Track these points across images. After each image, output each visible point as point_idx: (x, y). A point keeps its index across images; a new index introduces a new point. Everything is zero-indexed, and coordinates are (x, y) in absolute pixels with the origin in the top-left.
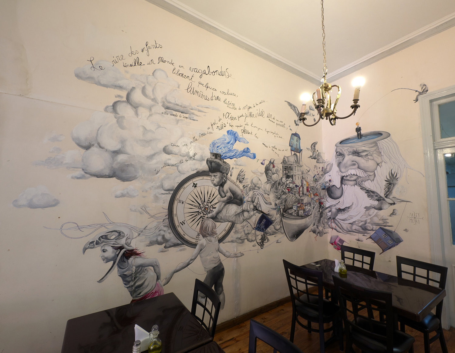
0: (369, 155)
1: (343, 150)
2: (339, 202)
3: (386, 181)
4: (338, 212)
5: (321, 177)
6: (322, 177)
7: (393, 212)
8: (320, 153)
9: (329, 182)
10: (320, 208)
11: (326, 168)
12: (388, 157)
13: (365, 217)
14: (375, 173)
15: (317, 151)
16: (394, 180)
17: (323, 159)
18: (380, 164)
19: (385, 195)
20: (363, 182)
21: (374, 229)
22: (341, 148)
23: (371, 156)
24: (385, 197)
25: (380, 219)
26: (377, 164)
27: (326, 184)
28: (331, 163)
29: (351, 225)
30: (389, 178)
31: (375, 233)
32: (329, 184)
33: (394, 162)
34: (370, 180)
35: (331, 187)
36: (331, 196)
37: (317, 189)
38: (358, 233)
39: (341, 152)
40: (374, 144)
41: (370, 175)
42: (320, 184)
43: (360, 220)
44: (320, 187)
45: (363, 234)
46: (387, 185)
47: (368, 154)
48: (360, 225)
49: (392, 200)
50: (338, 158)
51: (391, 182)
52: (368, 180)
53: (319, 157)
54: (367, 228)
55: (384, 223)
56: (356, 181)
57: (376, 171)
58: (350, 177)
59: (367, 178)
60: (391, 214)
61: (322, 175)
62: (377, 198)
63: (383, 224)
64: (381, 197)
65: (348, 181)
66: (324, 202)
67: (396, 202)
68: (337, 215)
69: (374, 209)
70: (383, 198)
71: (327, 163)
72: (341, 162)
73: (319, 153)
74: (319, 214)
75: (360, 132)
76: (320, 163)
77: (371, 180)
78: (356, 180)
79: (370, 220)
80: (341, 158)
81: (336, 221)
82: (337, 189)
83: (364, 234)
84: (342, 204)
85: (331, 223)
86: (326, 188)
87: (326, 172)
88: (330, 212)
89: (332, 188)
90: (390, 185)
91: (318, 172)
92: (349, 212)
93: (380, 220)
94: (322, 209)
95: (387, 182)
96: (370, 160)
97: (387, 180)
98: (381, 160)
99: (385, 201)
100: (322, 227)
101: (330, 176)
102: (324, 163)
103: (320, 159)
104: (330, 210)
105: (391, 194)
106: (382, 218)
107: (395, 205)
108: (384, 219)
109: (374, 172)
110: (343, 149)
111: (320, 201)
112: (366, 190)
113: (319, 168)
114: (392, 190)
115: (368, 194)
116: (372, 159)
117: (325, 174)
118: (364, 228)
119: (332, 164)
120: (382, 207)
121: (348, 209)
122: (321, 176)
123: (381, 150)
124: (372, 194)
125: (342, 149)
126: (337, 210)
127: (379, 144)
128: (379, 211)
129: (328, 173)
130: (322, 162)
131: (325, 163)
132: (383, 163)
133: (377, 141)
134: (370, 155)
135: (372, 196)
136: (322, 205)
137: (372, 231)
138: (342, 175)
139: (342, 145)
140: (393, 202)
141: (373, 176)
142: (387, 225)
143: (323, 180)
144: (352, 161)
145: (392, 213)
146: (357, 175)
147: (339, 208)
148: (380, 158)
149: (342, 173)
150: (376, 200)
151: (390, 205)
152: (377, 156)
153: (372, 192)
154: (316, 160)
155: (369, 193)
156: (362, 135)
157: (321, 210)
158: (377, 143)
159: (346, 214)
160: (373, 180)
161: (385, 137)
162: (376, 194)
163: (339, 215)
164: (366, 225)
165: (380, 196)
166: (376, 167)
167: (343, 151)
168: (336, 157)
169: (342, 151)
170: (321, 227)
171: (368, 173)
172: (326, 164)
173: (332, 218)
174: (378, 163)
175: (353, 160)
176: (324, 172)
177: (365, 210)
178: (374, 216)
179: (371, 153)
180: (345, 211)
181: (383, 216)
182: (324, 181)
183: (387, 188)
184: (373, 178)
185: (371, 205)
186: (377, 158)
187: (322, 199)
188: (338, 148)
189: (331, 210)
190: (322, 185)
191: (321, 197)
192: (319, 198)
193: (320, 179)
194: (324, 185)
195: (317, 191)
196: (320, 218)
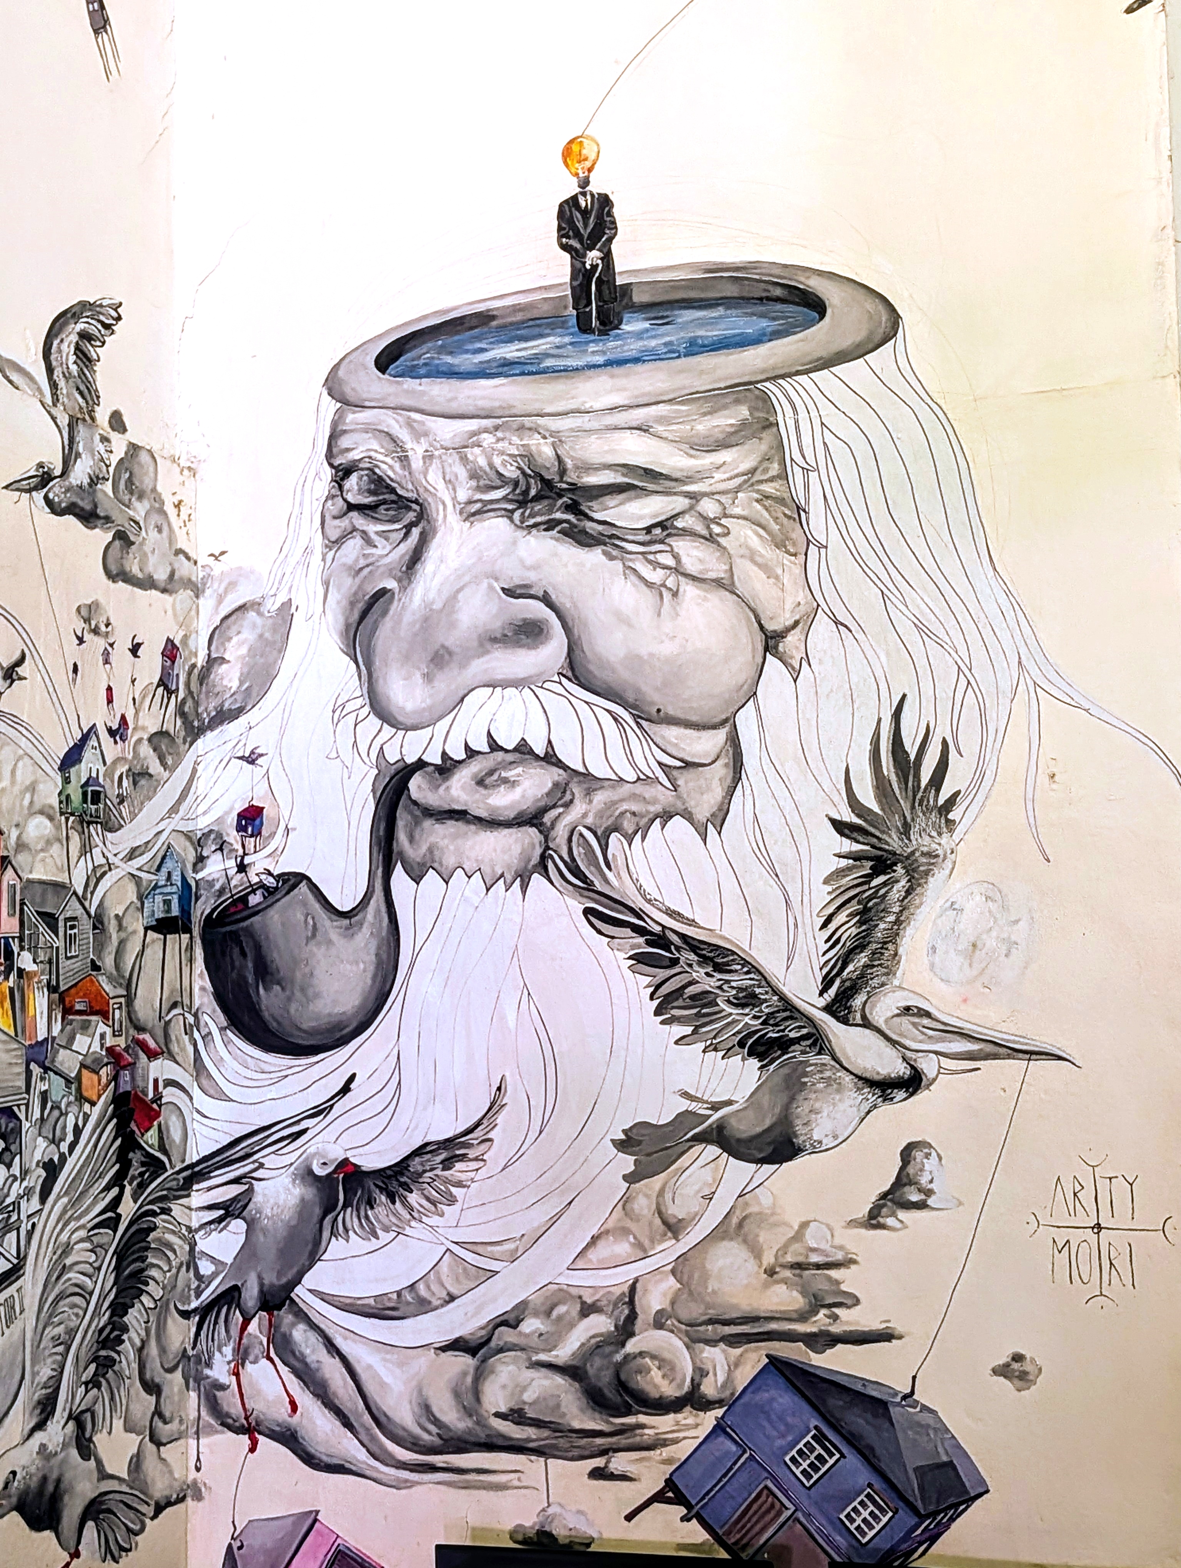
0: (685, 532)
1: (416, 450)
2: (345, 1089)
3: (840, 827)
4: (329, 1207)
5: (146, 774)
6: (155, 767)
7: (902, 1180)
8: (144, 457)
9: (233, 837)
10: (118, 1180)
11: (212, 662)
12: (873, 562)
13: (623, 1248)
14: (734, 741)
15: (117, 422)
16: (921, 820)
17: (183, 540)
18: (792, 640)
19: (827, 983)
20: (614, 838)
21: (709, 1389)
22: (392, 423)
23: (711, 539)
24: (828, 1009)
25: (768, 1259)
26: (759, 638)
27: (201, 860)
28: (272, 606)
29: (464, 1362)
30: (868, 799)
31: (720, 1428)
32: (242, 868)
33: (919, 627)
34: (688, 816)
35: (255, 899)
36: (254, 1010)
37: (98, 923)
38: (539, 1452)
39: (390, 468)
40: (744, 412)
41: (688, 765)
42: (132, 854)
43: (562, 1295)
44: (131, 895)
45: (598, 1462)
46: (846, 881)
47: (679, 523)
48: (564, 1353)
49: (893, 1043)
50: (354, 545)
51: (894, 842)
52: (666, 816)
53: (139, 510)
54: (641, 1382)
55: (816, 1303)
56: (546, 833)
57: (746, 720)
58: (481, 782)
59: (662, 796)
60: (884, 1196)
61: (159, 739)
62: (747, 1019)
63: (803, 1317)
64: (789, 1009)
65: (452, 827)
66: (170, 1095)
67: (928, 1066)
68: (314, 1257)
69: (713, 1150)
70: (810, 1021)
71: (220, 600)
72: (383, 592)
73: (134, 449)
74: (109, 1260)
75: (607, 257)
76: (147, 583)
77: (702, 813)
78: (547, 818)
79: (672, 1283)
80: (382, 547)
81: (300, 1334)
82: (330, 927)
83: (603, 1452)
84: (378, 1103)
85: (242, 1356)
86: (202, 909)
87: (208, 707)
88: (238, 1226)
89: (274, 917)
90: (876, 871)
91: (123, 705)
92: (452, 1200)
93: (771, 1272)
94: (142, 1186)
95: (848, 846)
96: (689, 590)
97: (848, 817)
98: (802, 596)
99: (826, 1059)
100: (128, 1429)
101: (251, 759)
102: (185, 595)
103: (150, 538)
104: (235, 1190)
105: (890, 972)
106: (790, 1258)
107: (922, 1096)
108: (815, 1258)
109: (729, 722)
110: (419, 434)
111: (126, 1075)
112: (640, 931)
114: (893, 936)
115: (663, 974)
116: (718, 583)
117: (194, 732)
118: (604, 1379)
119: (286, 613)
120: (800, 1129)
121: (447, 1164)
122: (146, 750)
123: (807, 486)
124: (699, 973)
125: (403, 435)
126: (310, 1193)
127: (784, 418)
128: (768, 1168)
129: (232, 729)
130: (161, 576)
131: (198, 592)
132: (822, 626)
133: (773, 379)
134: (700, 529)
135: (703, 1000)
136: (151, 1137)
137: (686, 1416)
138: (392, 756)
139: (410, 383)
140: (901, 1069)
141: (720, 771)
142: (835, 1329)
143: (174, 809)
144: (509, 592)
145: (886, 1187)
146: (550, 758)
147: (345, 1162)
148: (790, 568)
149: (388, 731)
150: (741, 1044)
151: (871, 1096)
152: (768, 553)
153: (704, 960)
154: (104, 535)
155: (674, 962)
156: (626, 289)
157: (128, 1208)
158: (765, 398)
159: (415, 1230)
160: (720, 817)
161: (845, 342)
162: (739, 980)
163: (336, 1248)
164: (631, 1346)
165: (783, 998)
166: (753, 672)
167: (417, 463)
168: (335, 528)
169: (404, 460)
170: (118, 1424)
171: (672, 733)
172: (206, 603)
173: (251, 1295)
174: (771, 626)
175: (516, 576)
176: (180, 712)
177: (627, 1163)
178: (720, 1233)
179: (709, 507)
180: (414, 1198)
181: (804, 1225)
182: (177, 822)
183: (854, 907)
184: (717, 793)
185: (685, 1105)
186: (764, 567)
187: (152, 1055)
188: (353, 418)
189: (250, 1190)
190: (159, 869)
191: (140, 1029)
192: (122, 1042)
193: (138, 797)
194: (177, 878)
195: (100, 947)
196: (119, 1308)
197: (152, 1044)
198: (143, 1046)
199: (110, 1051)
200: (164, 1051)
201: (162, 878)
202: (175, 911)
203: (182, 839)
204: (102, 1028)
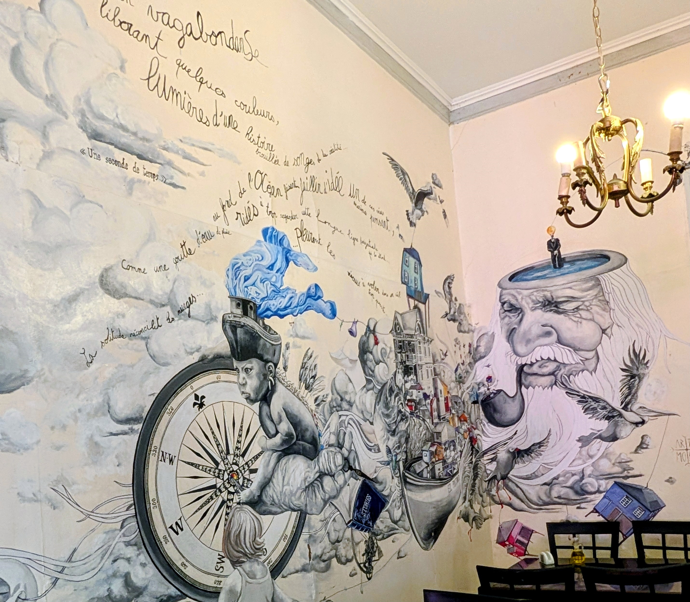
0: (582, 309)
1: (520, 297)
2: (516, 433)
3: (623, 369)
4: (514, 458)
5: (469, 372)
6: (470, 370)
8: (462, 306)
10: (472, 454)
11: (478, 347)
12: (625, 312)
13: (580, 462)
14: (597, 353)
15: (456, 300)
17: (470, 322)
18: (608, 330)
19: (622, 403)
20: (571, 376)
22: (513, 292)
23: (588, 310)
24: (622, 409)
27: (480, 389)
29: (547, 487)
30: (628, 363)
32: (488, 390)
34: (587, 370)
35: (491, 396)
37: (464, 403)
39: (513, 301)
40: (593, 282)
41: (586, 359)
42: (468, 388)
43: (568, 472)
44: (468, 396)
46: (625, 381)
47: (580, 308)
49: (638, 415)
50: (507, 319)
51: (635, 372)
53: (462, 317)
56: (556, 376)
57: (599, 349)
58: (540, 367)
61: (470, 365)
62: (605, 413)
64: (614, 409)
65: (534, 376)
66: (478, 437)
67: (646, 419)
69: (599, 440)
72: (514, 328)
73: (459, 305)
74: (472, 471)
75: (559, 252)
76: (465, 332)
77: (591, 369)
80: (514, 318)
82: (509, 400)
84: (523, 436)
85: (498, 490)
86: (480, 399)
87: (477, 357)
88: (494, 463)
89: (497, 398)
90: (632, 379)
91: (463, 358)
92: (541, 455)
94: (476, 456)
95: (625, 374)
96: (584, 322)
97: (624, 367)
99: (622, 419)
100: (478, 503)
101: (488, 366)
102: (472, 333)
103: (464, 322)
104: (493, 456)
109: (595, 349)
110: (519, 294)
111: (471, 433)
112: (579, 396)
113: (464, 346)
116: (590, 320)
117: (476, 361)
119: (493, 335)
120: (618, 434)
121: (540, 447)
122: (468, 367)
124: (593, 403)
125: (516, 295)
126: (510, 455)
127: (603, 283)
128: (611, 443)
129: (483, 360)
130: (467, 330)
133: (599, 275)
134: (585, 308)
135: (594, 408)
136: (476, 446)
138: (520, 363)
139: (516, 283)
140: (640, 420)
141: (594, 360)
143: (473, 378)
144: (543, 325)
146: (555, 360)
147: (516, 449)
148: (606, 315)
149: (518, 358)
150: (603, 417)
151: (634, 426)
153: (594, 400)
154: (457, 324)
155: (587, 401)
157: (474, 460)
158: (598, 279)
161: (615, 265)
162: (601, 404)
163: (516, 466)
165: (612, 407)
166: (600, 338)
168: (503, 316)
169: (517, 299)
170: (476, 503)
173: (499, 476)
174: (603, 328)
175: (544, 322)
176: (473, 358)
177: (580, 444)
179: (587, 304)
183: (627, 386)
184: (594, 365)
185: (592, 431)
186: (601, 315)
187: (475, 429)
188: (504, 292)
189: (496, 456)
190: (472, 391)
191: (472, 424)
192: (470, 427)
193: (468, 376)
194: (475, 393)
195: (464, 407)
196: (474, 480)
198: (473, 427)
199: (468, 428)
200: (477, 428)
201: (473, 393)
202: (476, 399)
204: (466, 424)
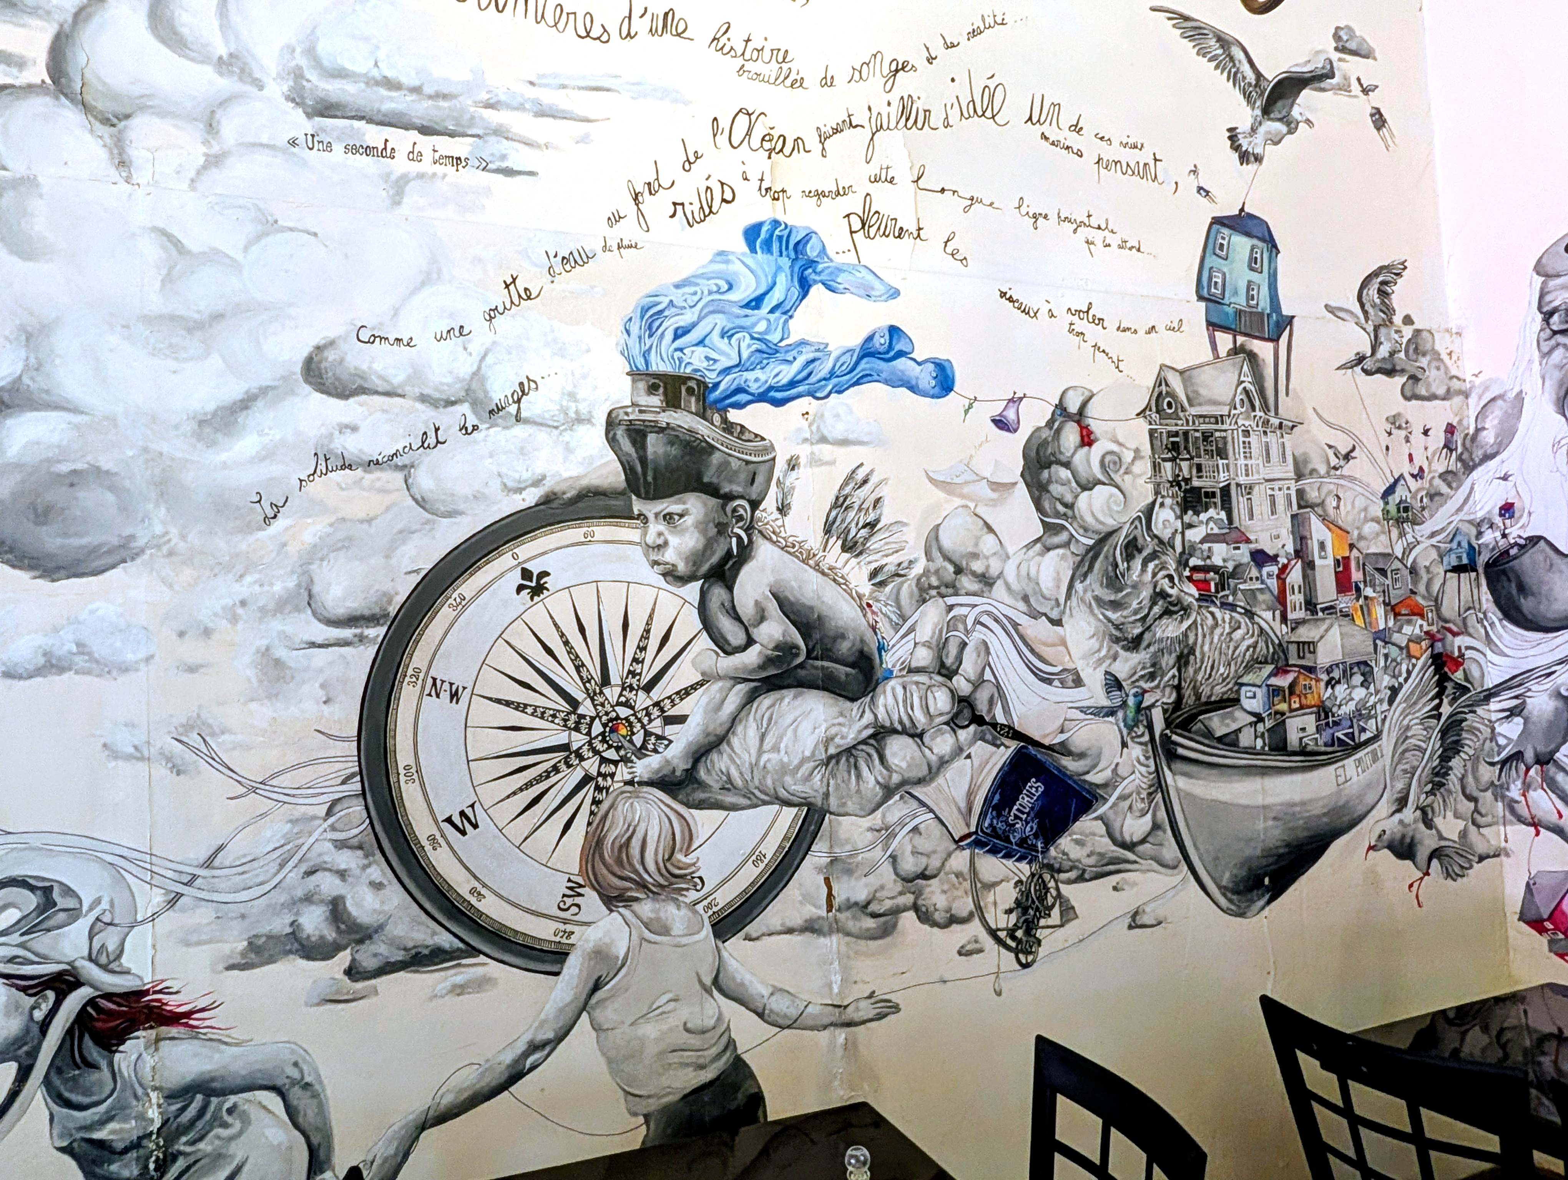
5: (1440, 494)
6: (1444, 489)
8: (1425, 334)
9: (1499, 521)
10: (1439, 695)
11: (1478, 430)
15: (1408, 320)
17: (1454, 372)
27: (1480, 534)
28: (1514, 393)
32: (1504, 536)
35: (1513, 551)
36: (1518, 610)
37: (1413, 571)
42: (1433, 535)
44: (1434, 555)
53: (1424, 362)
61: (1447, 476)
66: (1468, 654)
71: (1481, 397)
73: (1418, 332)
74: (1436, 735)
76: (1433, 397)
85: (1526, 787)
86: (1485, 558)
87: (1479, 454)
88: (1518, 720)
89: (1527, 559)
91: (1420, 460)
94: (1455, 699)
100: (1457, 816)
101: (1506, 477)
102: (1458, 400)
103: (1432, 374)
104: (1515, 702)
111: (1439, 645)
113: (1426, 433)
117: (1469, 468)
119: (1520, 399)
122: (1437, 482)
130: (1441, 391)
131: (1466, 395)
136: (1458, 676)
143: (1460, 509)
157: (1446, 710)
168: (1546, 346)
170: (1450, 814)
172: (1473, 400)
173: (1530, 755)
176: (1459, 458)
182: (1461, 516)
187: (1455, 634)
190: (1452, 540)
191: (1446, 621)
192: (1434, 629)
193: (1434, 505)
194: (1465, 544)
195: (1415, 582)
196: (1445, 758)
197: (1455, 629)
198: (1450, 630)
199: (1427, 633)
200: (1465, 631)
201: (1454, 545)
202: (1465, 561)
203: (1467, 525)
204: (1420, 622)
